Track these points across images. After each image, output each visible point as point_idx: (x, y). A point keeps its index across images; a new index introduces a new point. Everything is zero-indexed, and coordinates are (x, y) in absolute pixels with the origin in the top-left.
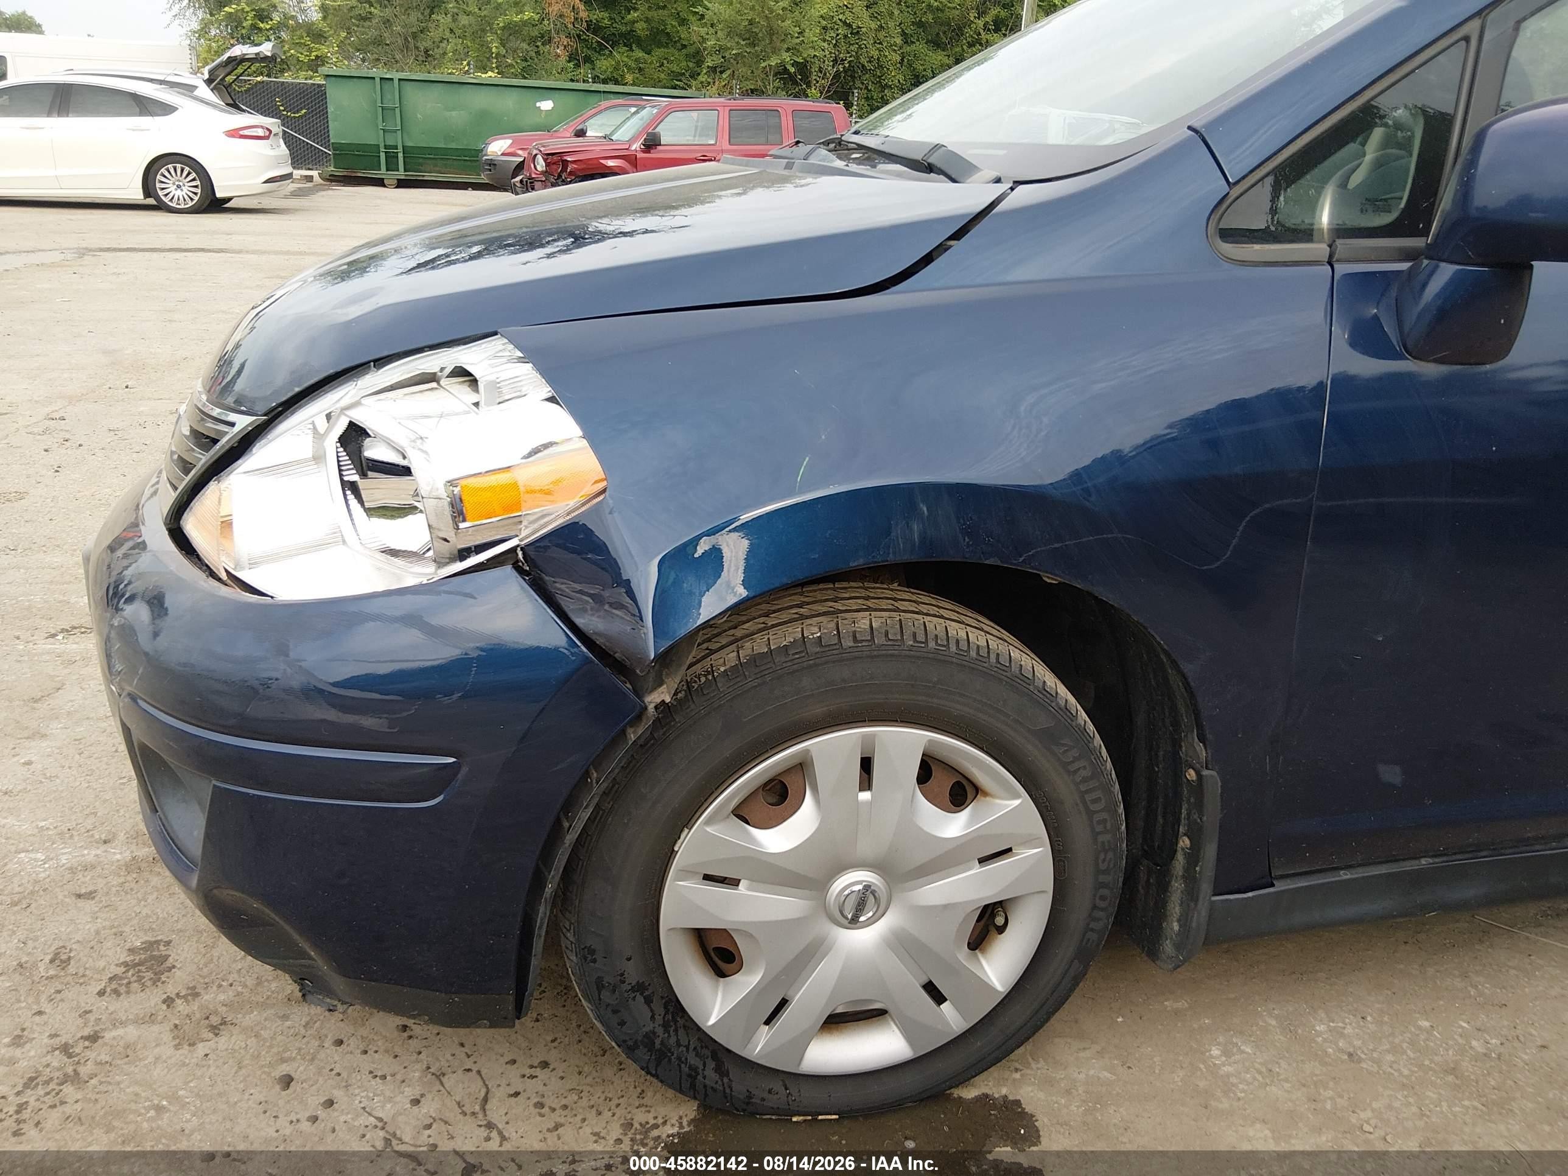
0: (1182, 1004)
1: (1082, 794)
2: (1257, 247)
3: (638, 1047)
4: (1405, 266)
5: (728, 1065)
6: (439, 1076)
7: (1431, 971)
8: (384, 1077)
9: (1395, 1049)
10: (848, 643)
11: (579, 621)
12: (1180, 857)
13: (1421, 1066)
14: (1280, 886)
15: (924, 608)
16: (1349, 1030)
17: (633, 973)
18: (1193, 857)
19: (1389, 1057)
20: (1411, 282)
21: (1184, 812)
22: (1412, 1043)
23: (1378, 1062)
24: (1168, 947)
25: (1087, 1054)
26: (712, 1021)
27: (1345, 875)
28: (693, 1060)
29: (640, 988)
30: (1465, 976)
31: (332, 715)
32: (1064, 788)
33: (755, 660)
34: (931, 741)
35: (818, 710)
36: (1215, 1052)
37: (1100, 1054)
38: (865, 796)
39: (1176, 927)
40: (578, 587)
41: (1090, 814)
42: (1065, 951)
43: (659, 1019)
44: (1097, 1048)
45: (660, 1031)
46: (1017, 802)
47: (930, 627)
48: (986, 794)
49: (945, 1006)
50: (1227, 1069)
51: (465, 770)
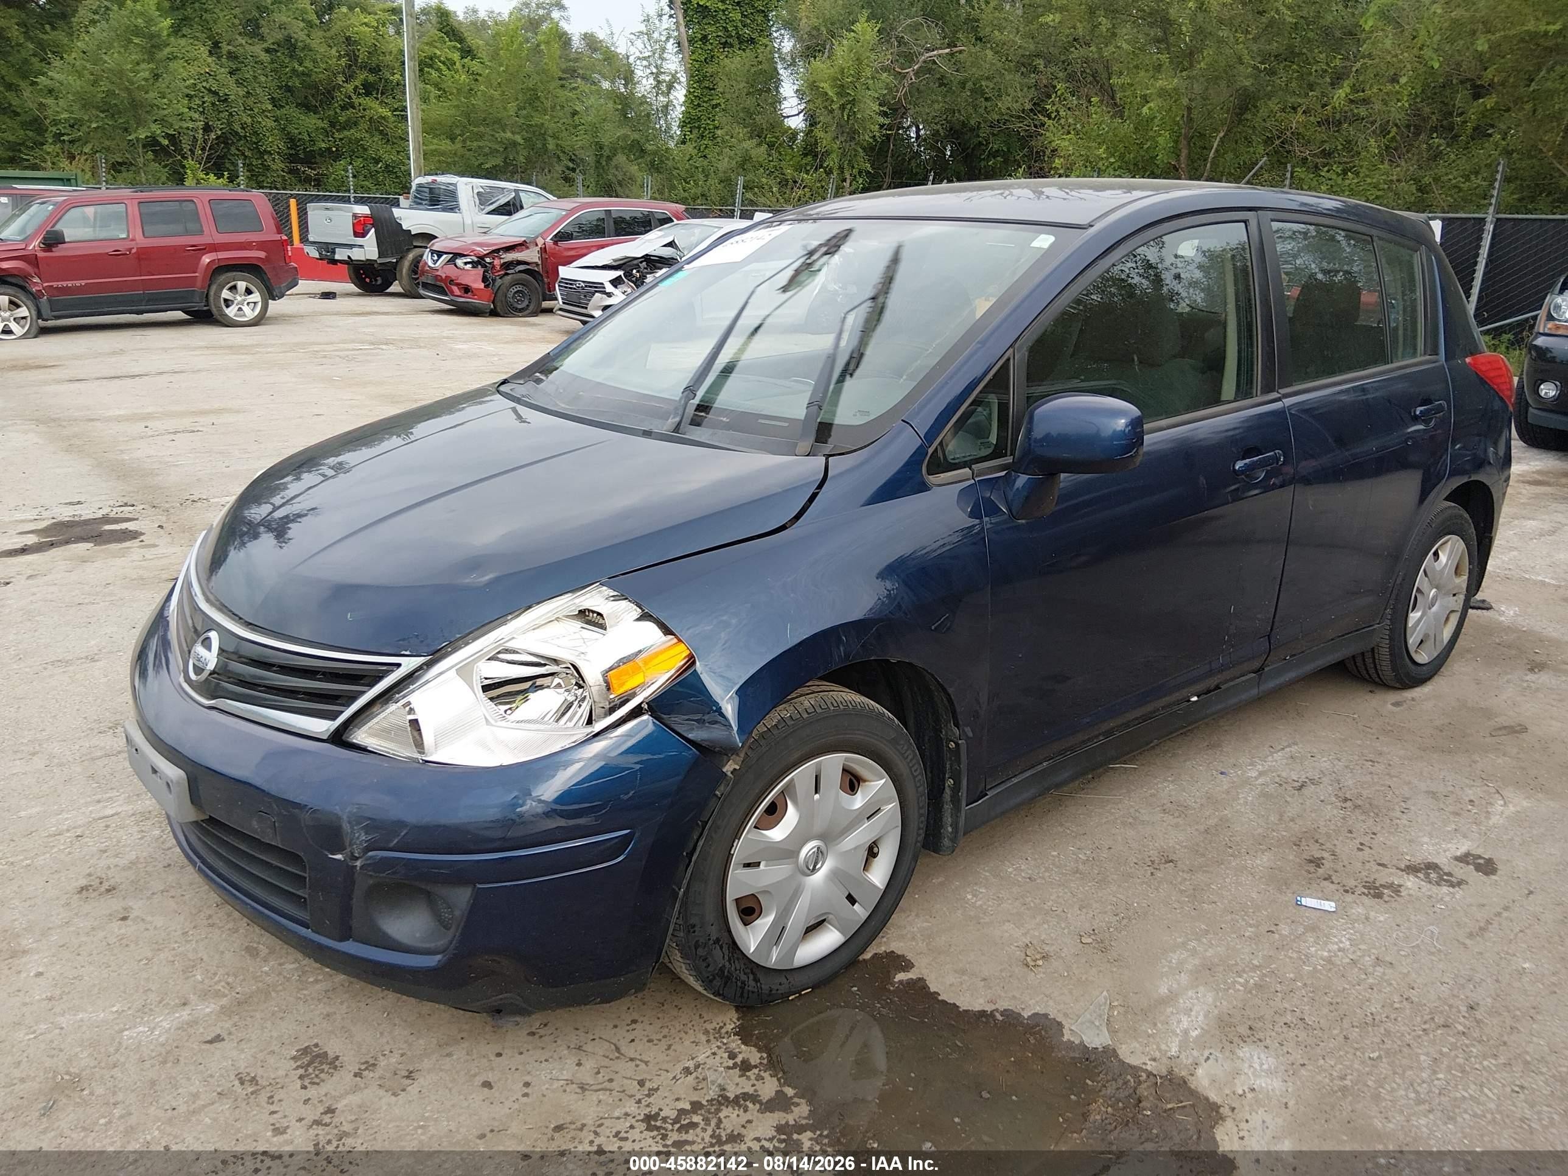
0: (941, 879)
1: (911, 768)
2: (942, 475)
3: (714, 978)
4: (1003, 473)
5: (760, 976)
6: (579, 1048)
7: (1045, 827)
8: (546, 1060)
9: (1047, 870)
10: (805, 716)
11: (690, 736)
12: (948, 791)
13: (1062, 874)
14: (990, 794)
15: (824, 688)
16: (1023, 867)
17: (714, 932)
18: (956, 788)
19: (1047, 874)
20: (1008, 480)
21: (948, 766)
22: (1053, 864)
23: (1043, 878)
24: (946, 842)
25: (911, 918)
26: (752, 950)
27: (1015, 780)
28: (743, 977)
29: (717, 941)
30: (1061, 825)
31: (562, 822)
32: (902, 767)
33: (762, 735)
34: (847, 759)
35: (797, 755)
36: (969, 897)
37: (917, 915)
38: (817, 796)
39: (950, 829)
40: (686, 717)
41: (915, 777)
42: (908, 856)
43: (726, 957)
44: (913, 914)
45: (727, 964)
46: (883, 781)
47: (825, 698)
48: (865, 781)
49: (856, 906)
50: (979, 903)
51: (637, 835)
